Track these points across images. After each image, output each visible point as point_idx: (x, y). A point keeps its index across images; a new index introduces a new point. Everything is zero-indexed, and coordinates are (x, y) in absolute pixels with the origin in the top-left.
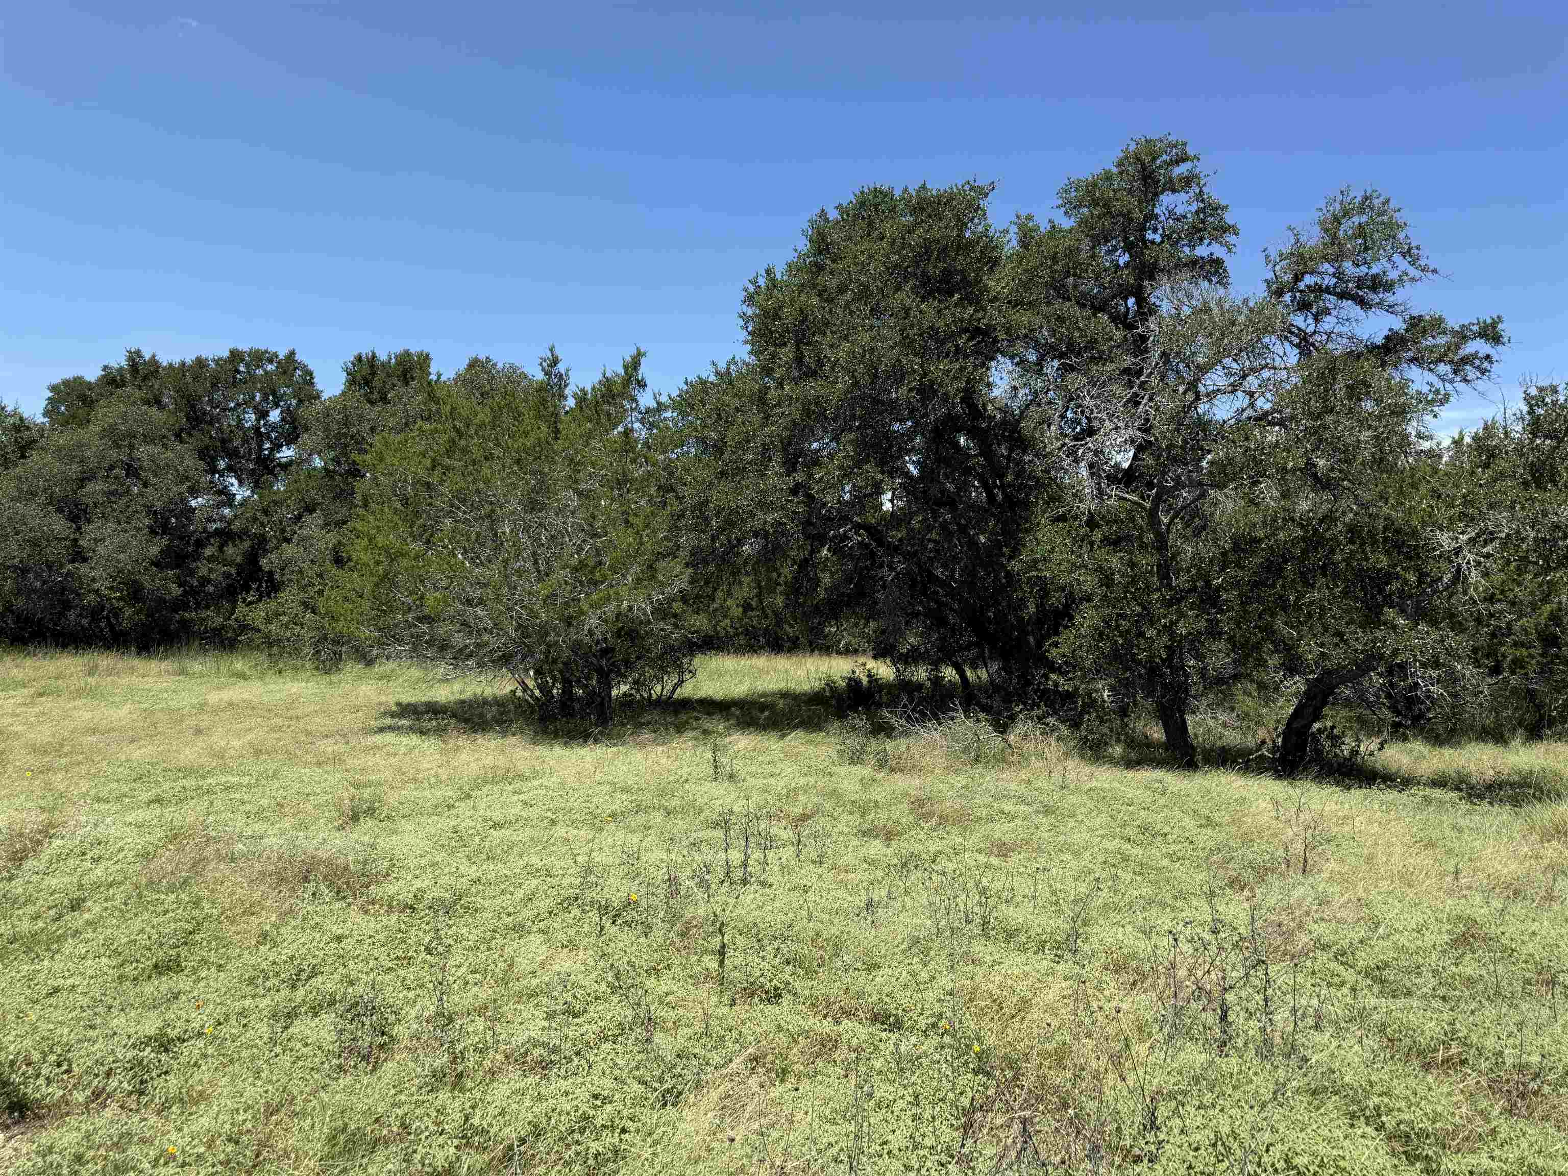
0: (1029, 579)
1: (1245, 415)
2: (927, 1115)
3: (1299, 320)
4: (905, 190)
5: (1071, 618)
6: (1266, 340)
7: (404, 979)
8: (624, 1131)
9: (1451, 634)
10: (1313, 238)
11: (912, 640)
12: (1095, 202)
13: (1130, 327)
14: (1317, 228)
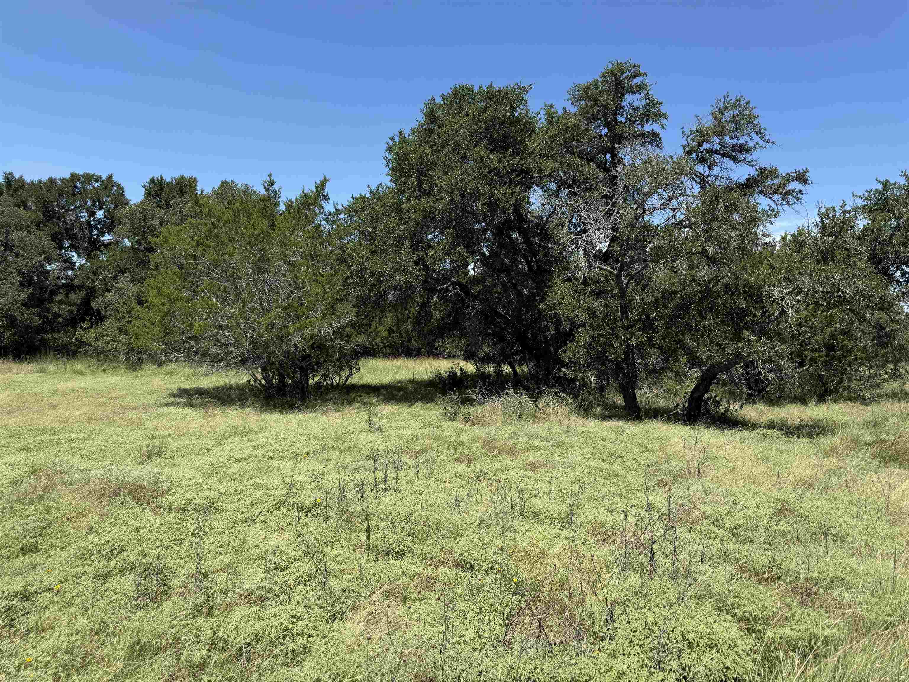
0: (551, 314)
1: (670, 222)
2: (486, 619)
3: (700, 169)
4: (481, 87)
5: (574, 336)
6: (682, 179)
7: (178, 552)
8: (310, 636)
9: (778, 344)
10: (709, 122)
11: (486, 350)
12: (588, 98)
13: (607, 170)
14: (710, 117)
